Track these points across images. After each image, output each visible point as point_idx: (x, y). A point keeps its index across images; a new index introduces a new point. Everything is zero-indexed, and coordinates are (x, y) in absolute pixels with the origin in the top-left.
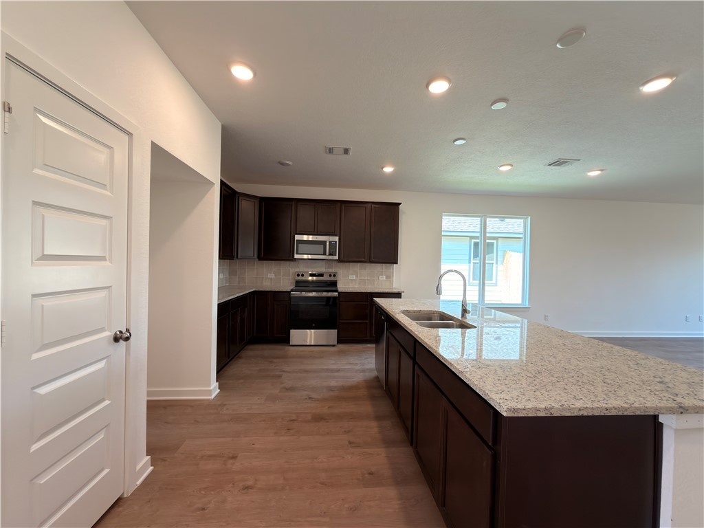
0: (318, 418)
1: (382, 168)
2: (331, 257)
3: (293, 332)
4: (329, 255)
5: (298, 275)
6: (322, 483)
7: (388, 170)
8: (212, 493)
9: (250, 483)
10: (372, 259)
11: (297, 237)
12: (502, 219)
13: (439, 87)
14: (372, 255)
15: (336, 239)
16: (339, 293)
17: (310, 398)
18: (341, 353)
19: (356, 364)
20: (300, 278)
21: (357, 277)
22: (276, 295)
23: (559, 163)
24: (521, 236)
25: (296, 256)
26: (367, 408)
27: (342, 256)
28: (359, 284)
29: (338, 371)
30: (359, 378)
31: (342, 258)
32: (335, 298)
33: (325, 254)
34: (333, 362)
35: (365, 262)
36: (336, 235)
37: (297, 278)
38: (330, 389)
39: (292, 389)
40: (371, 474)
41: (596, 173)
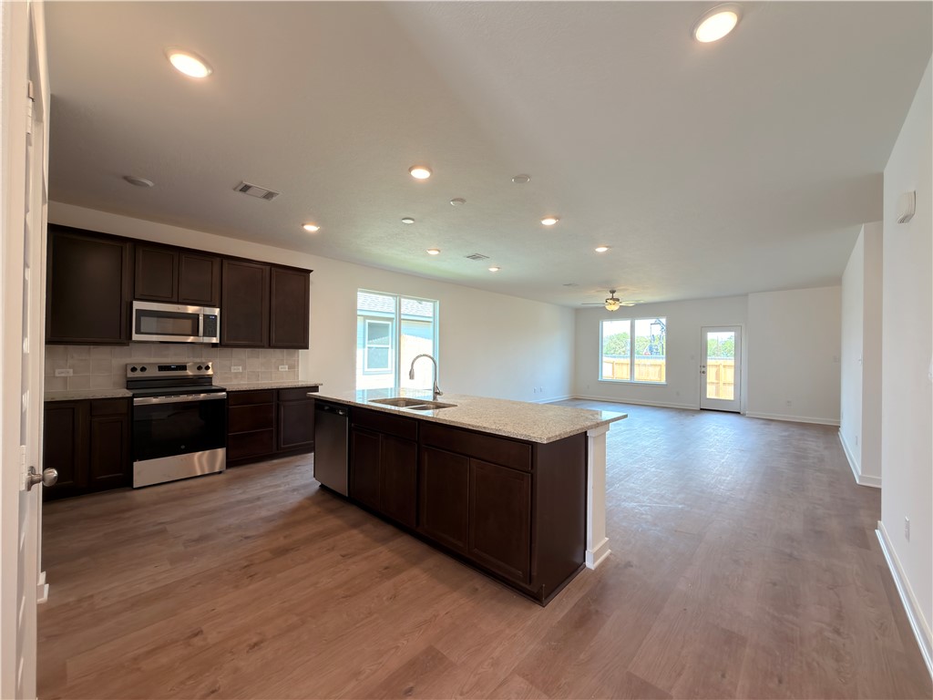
0: (282, 552)
1: (303, 225)
2: (207, 340)
3: (138, 465)
4: (204, 336)
5: (134, 369)
6: (343, 597)
7: (311, 228)
8: (207, 674)
9: (255, 640)
10: (273, 342)
11: (137, 305)
12: (420, 301)
13: (421, 174)
14: (273, 336)
15: (217, 311)
16: (228, 392)
17: (247, 538)
18: (239, 478)
19: (279, 486)
20: (138, 374)
21: (244, 368)
22: (92, 406)
23: (474, 257)
24: (431, 320)
25: (135, 337)
26: (332, 522)
27: (225, 337)
28: (248, 378)
29: (258, 499)
30: (295, 499)
31: (225, 341)
32: (221, 401)
33: (196, 333)
34: (240, 491)
35: (263, 347)
36: (214, 306)
37: (130, 375)
38: (268, 520)
39: (203, 538)
40: (386, 568)
41: (494, 270)
